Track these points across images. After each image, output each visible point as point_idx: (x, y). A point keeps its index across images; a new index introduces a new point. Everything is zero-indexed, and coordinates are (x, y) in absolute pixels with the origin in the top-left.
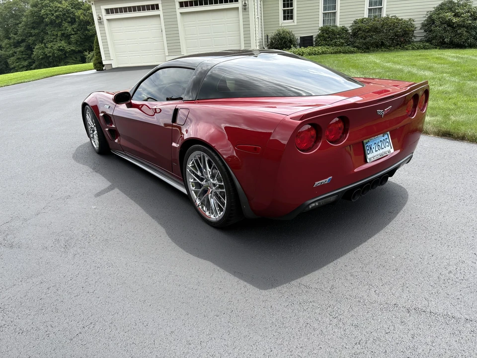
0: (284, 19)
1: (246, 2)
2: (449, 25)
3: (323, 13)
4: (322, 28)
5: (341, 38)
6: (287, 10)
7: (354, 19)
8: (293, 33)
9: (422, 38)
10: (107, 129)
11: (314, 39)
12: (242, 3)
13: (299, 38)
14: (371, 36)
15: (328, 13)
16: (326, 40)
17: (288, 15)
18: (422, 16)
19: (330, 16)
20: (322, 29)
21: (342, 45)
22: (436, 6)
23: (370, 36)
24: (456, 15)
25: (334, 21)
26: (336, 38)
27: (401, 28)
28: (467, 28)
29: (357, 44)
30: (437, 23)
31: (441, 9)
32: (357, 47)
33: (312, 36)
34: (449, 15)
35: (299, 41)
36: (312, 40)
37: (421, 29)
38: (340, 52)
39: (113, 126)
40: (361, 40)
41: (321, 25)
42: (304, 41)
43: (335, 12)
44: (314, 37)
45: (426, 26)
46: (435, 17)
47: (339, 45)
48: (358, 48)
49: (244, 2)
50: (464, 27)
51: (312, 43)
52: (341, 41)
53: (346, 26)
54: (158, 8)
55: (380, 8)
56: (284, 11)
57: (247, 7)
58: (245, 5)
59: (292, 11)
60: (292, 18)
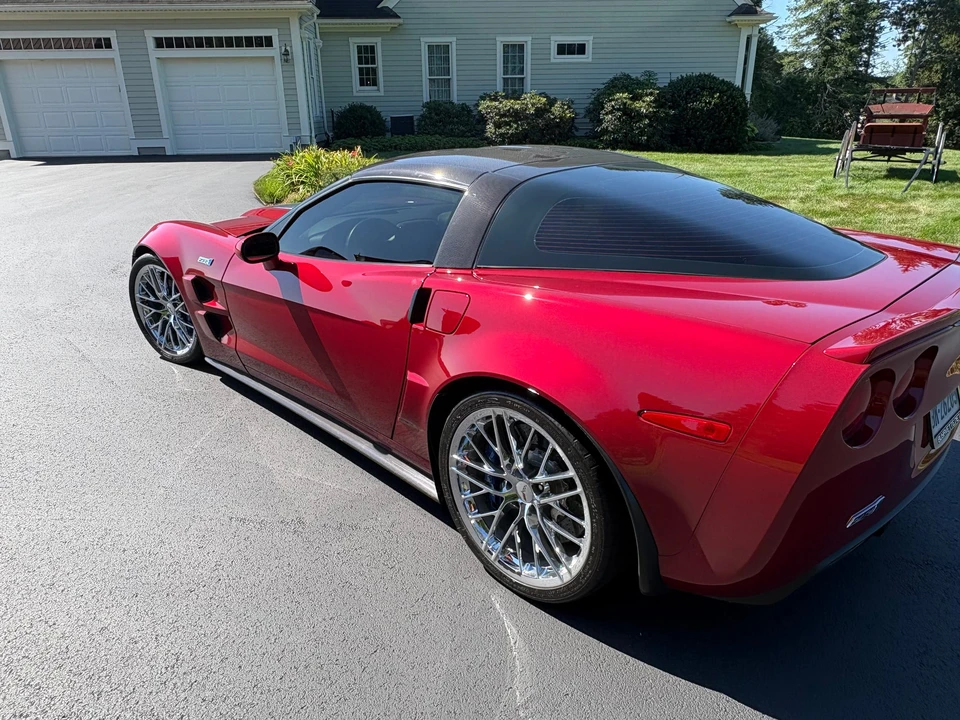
0: (362, 84)
1: (288, 48)
2: (625, 113)
3: (429, 80)
4: (427, 103)
5: (461, 123)
6: (366, 68)
8: (378, 109)
9: (588, 131)
10: (202, 313)
11: (416, 123)
12: (281, 50)
13: (389, 119)
15: (438, 79)
16: (436, 126)
17: (369, 77)
18: (588, 96)
19: (440, 85)
20: (427, 105)
21: (462, 134)
22: (605, 81)
24: (635, 98)
25: (449, 92)
26: (452, 123)
31: (614, 87)
33: (412, 117)
34: (625, 97)
35: (389, 125)
36: (413, 123)
37: (585, 117)
39: (219, 306)
41: (426, 98)
42: (400, 124)
43: (449, 80)
44: (415, 118)
45: (592, 112)
47: (458, 136)
49: (284, 49)
51: (413, 129)
52: (461, 128)
53: (468, 103)
54: (108, 45)
55: (523, 79)
56: (361, 69)
57: (290, 57)
58: (286, 53)
59: (374, 71)
60: (375, 83)
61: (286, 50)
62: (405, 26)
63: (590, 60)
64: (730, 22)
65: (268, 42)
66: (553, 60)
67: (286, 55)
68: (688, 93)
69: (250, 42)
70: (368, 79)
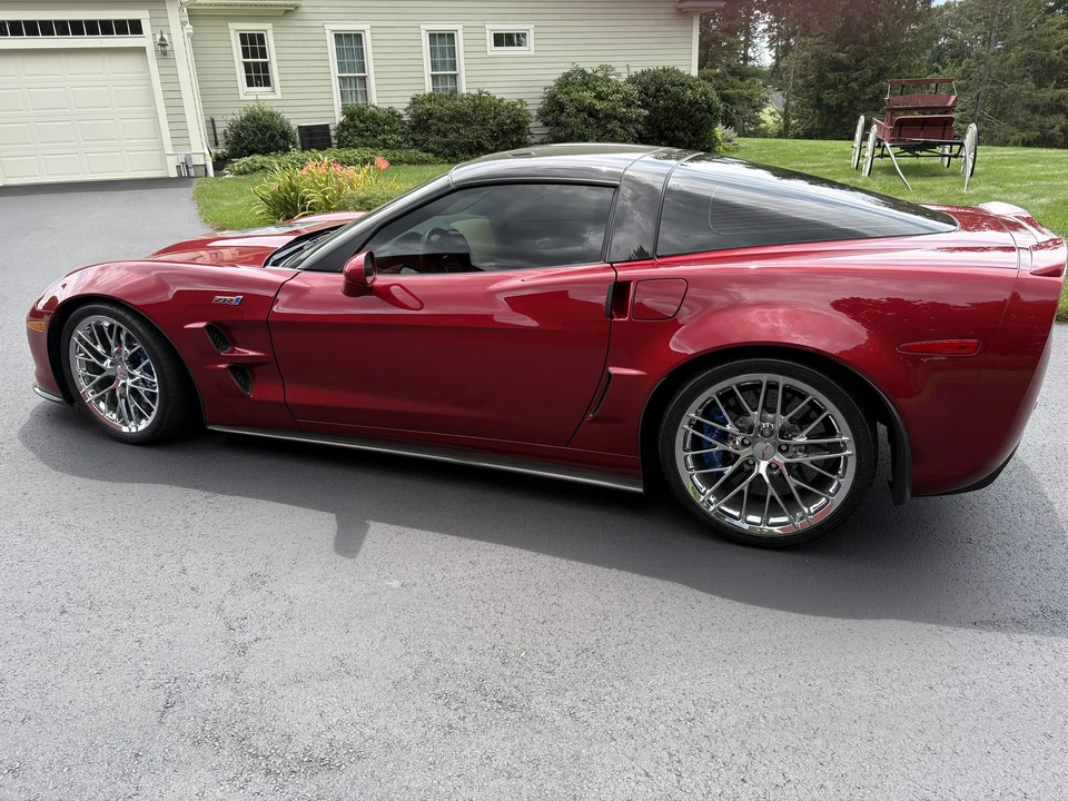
0: (250, 84)
1: (165, 36)
2: (590, 115)
3: (339, 77)
4: (343, 108)
5: (394, 131)
6: (254, 63)
7: (412, 94)
8: (287, 116)
9: (543, 136)
11: (333, 133)
12: (154, 38)
13: (296, 129)
14: (457, 131)
15: (350, 77)
16: (363, 136)
17: (258, 75)
18: (537, 95)
19: (353, 85)
20: (348, 112)
21: (398, 146)
22: (556, 77)
23: (454, 130)
24: (599, 97)
25: (365, 94)
26: (383, 131)
27: (509, 117)
28: (620, 121)
29: (431, 146)
30: (570, 109)
31: (568, 84)
32: (432, 151)
33: (327, 125)
34: (588, 96)
35: (298, 136)
36: (328, 134)
37: (538, 120)
38: (401, 162)
40: (438, 138)
41: (338, 102)
42: (310, 135)
43: (364, 78)
44: (332, 127)
45: (547, 114)
46: (563, 98)
47: (394, 147)
48: (437, 154)
49: (159, 37)
50: (615, 118)
51: (330, 141)
52: (396, 137)
53: (396, 106)
55: (455, 75)
56: (247, 65)
57: (168, 48)
58: (163, 43)
59: (265, 66)
60: (267, 82)
61: (162, 39)
62: (300, 10)
63: (532, 53)
64: (680, 10)
65: (136, 27)
66: (489, 53)
67: (163, 47)
68: (658, 90)
69: (106, 28)
70: (258, 78)
